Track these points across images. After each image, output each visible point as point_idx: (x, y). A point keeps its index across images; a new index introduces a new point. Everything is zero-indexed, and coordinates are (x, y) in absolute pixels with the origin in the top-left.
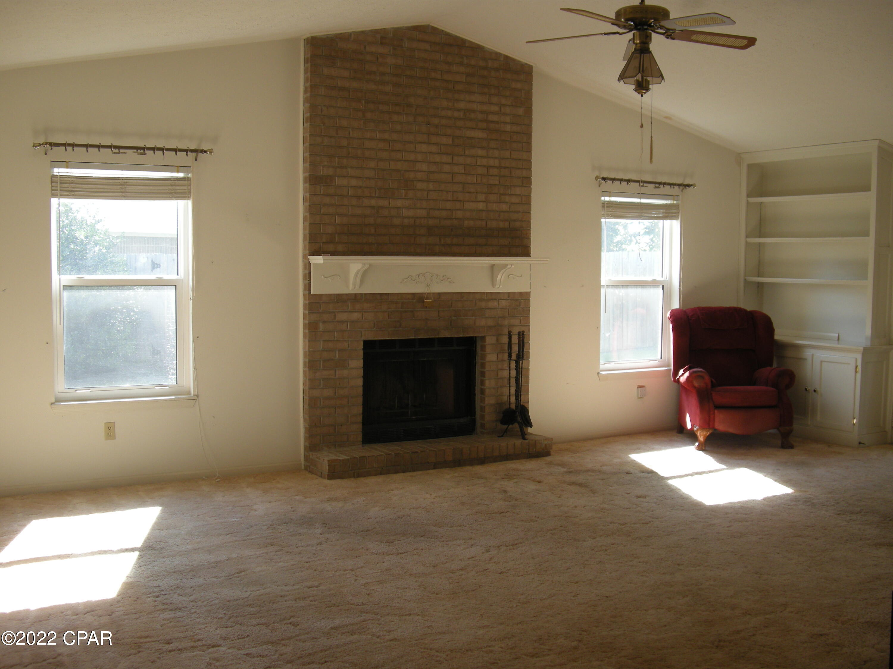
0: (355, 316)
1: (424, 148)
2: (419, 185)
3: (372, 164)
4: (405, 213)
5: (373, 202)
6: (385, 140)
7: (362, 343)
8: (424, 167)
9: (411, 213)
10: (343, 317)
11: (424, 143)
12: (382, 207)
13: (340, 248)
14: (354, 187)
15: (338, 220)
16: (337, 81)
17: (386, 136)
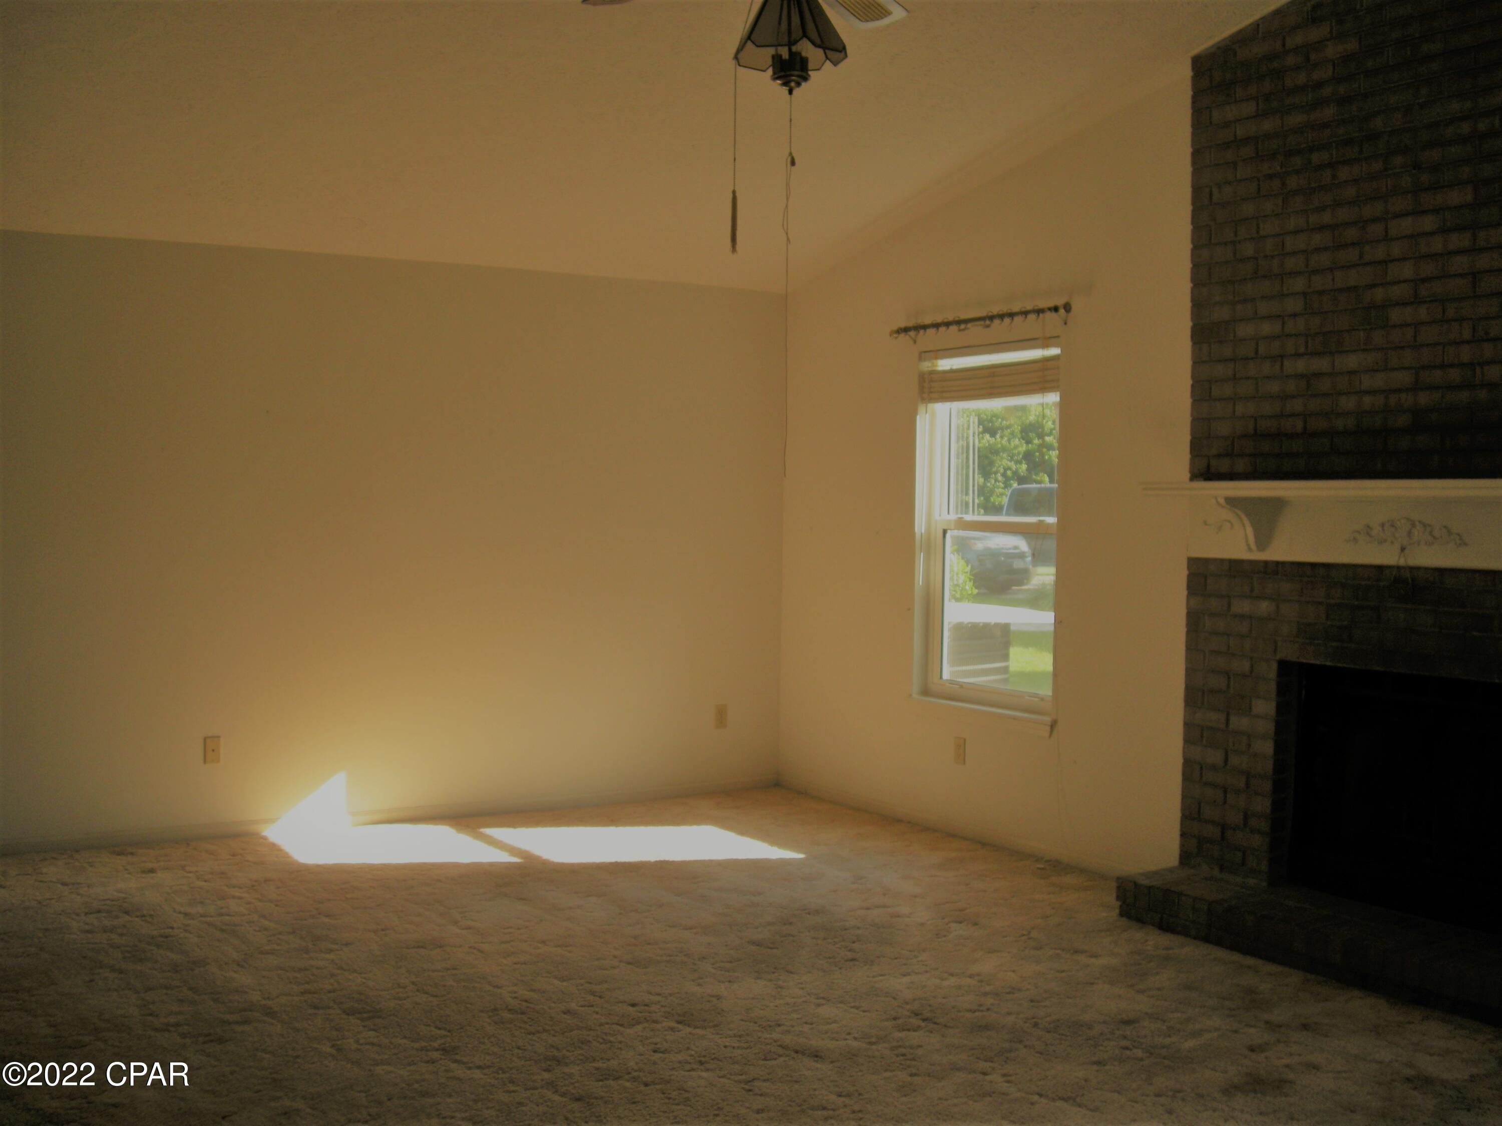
0: (1264, 607)
1: (1406, 225)
2: (1396, 315)
3: (1299, 284)
4: (1367, 382)
5: (1300, 366)
6: (1322, 228)
7: (1275, 666)
8: (1407, 271)
9: (1379, 381)
10: (1243, 606)
11: (1407, 214)
12: (1319, 375)
13: (1241, 465)
14: (1267, 337)
15: (1240, 409)
16: (1236, 128)
17: (1326, 218)
